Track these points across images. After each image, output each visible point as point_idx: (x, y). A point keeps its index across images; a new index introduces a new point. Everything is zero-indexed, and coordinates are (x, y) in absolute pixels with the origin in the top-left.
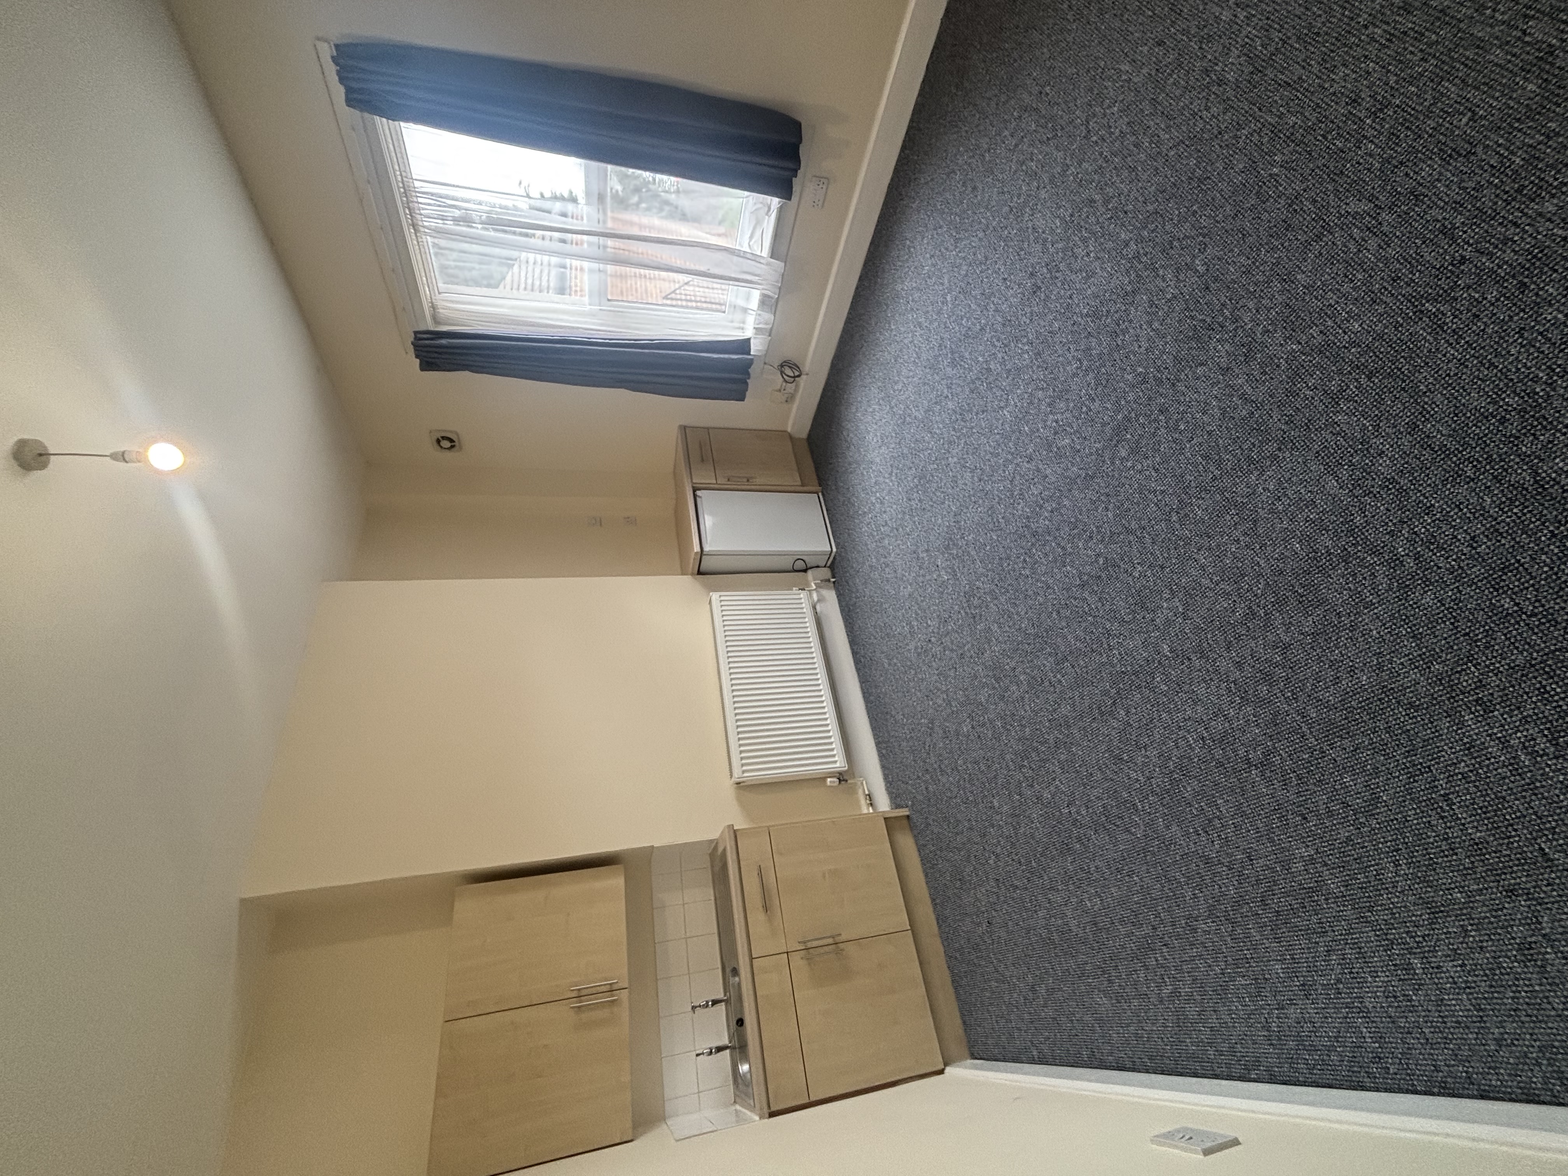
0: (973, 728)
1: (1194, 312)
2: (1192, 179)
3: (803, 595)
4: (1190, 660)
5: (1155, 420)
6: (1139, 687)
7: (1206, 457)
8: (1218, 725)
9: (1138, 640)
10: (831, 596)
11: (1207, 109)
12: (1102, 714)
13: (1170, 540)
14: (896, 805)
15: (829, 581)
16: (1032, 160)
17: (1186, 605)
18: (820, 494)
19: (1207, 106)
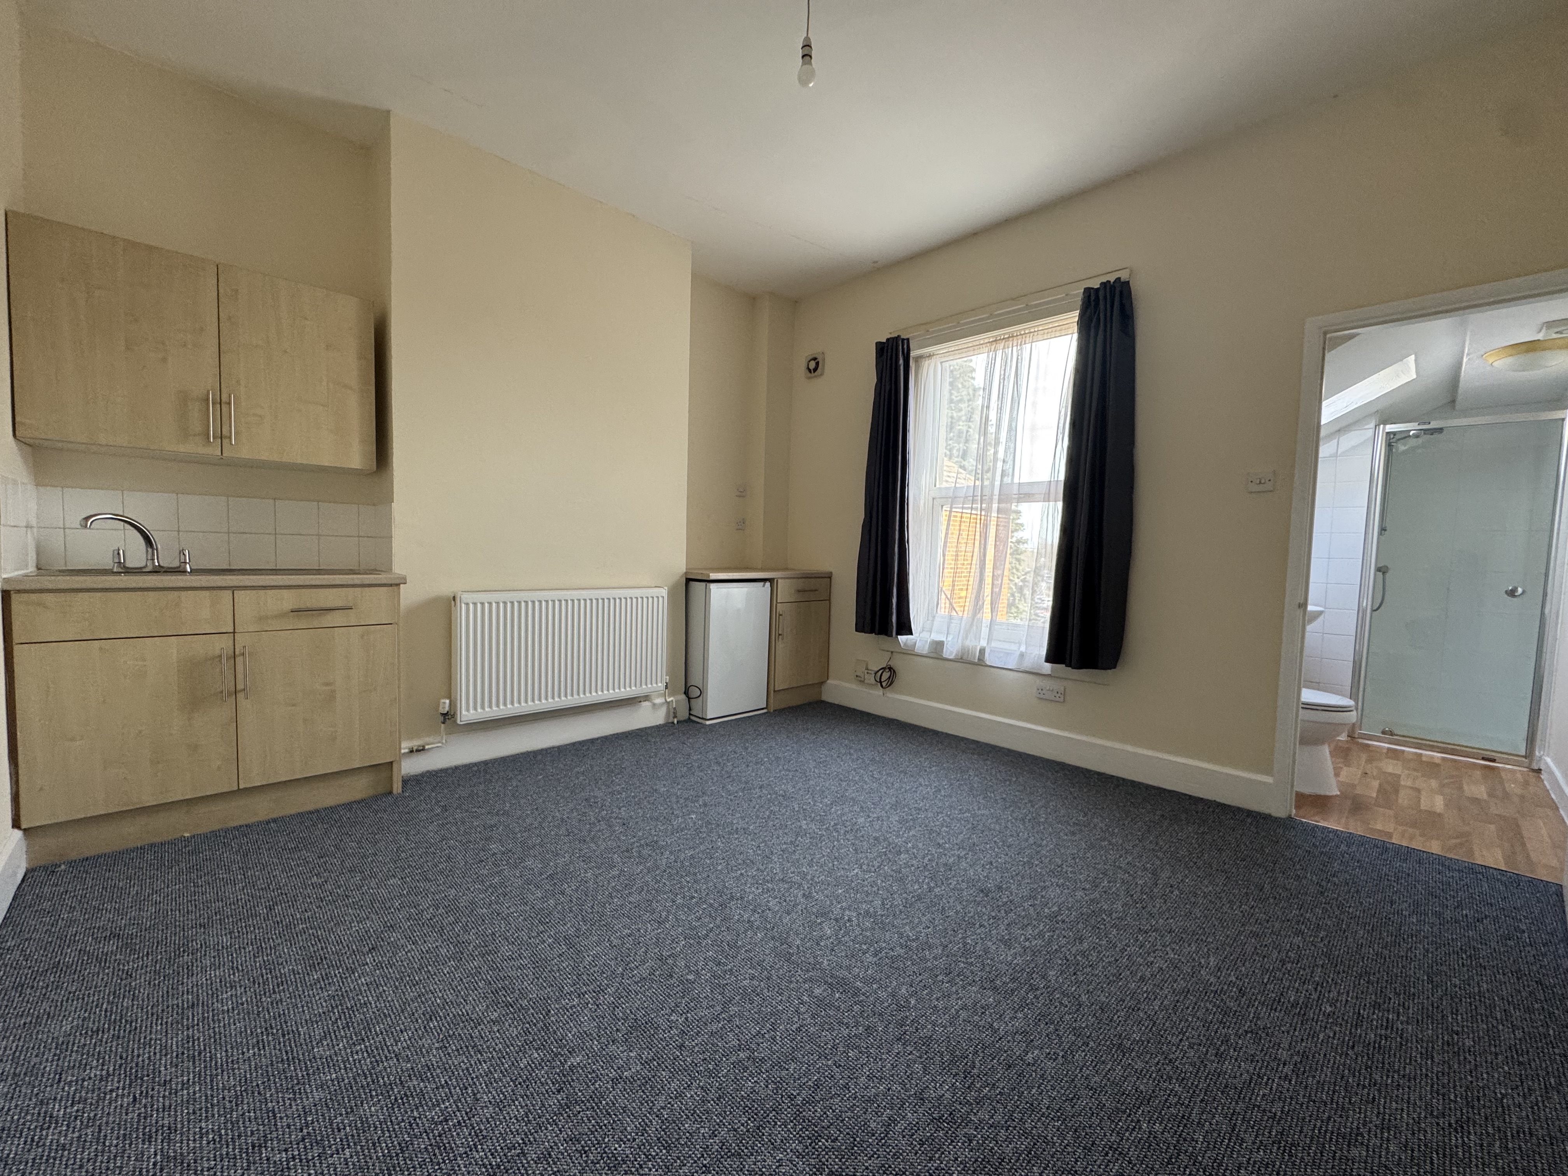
0: (494, 854)
1: (981, 1055)
2: (1120, 1037)
3: (661, 686)
4: (559, 1091)
5: (857, 1022)
6: (527, 1032)
7: (817, 1086)
8: (461, 1140)
9: (589, 1026)
10: (658, 718)
11: (1191, 1046)
12: (495, 992)
13: (715, 1052)
14: (406, 781)
15: (675, 717)
16: (1109, 882)
17: (632, 1080)
18: (765, 711)
19: (1194, 1044)
